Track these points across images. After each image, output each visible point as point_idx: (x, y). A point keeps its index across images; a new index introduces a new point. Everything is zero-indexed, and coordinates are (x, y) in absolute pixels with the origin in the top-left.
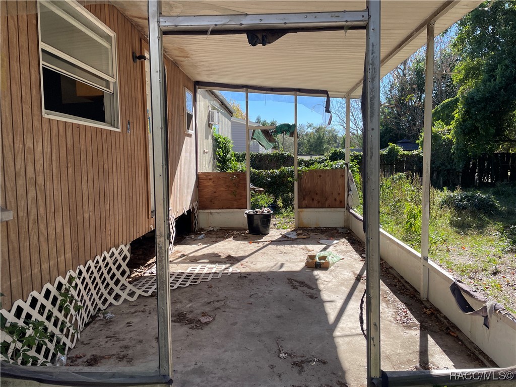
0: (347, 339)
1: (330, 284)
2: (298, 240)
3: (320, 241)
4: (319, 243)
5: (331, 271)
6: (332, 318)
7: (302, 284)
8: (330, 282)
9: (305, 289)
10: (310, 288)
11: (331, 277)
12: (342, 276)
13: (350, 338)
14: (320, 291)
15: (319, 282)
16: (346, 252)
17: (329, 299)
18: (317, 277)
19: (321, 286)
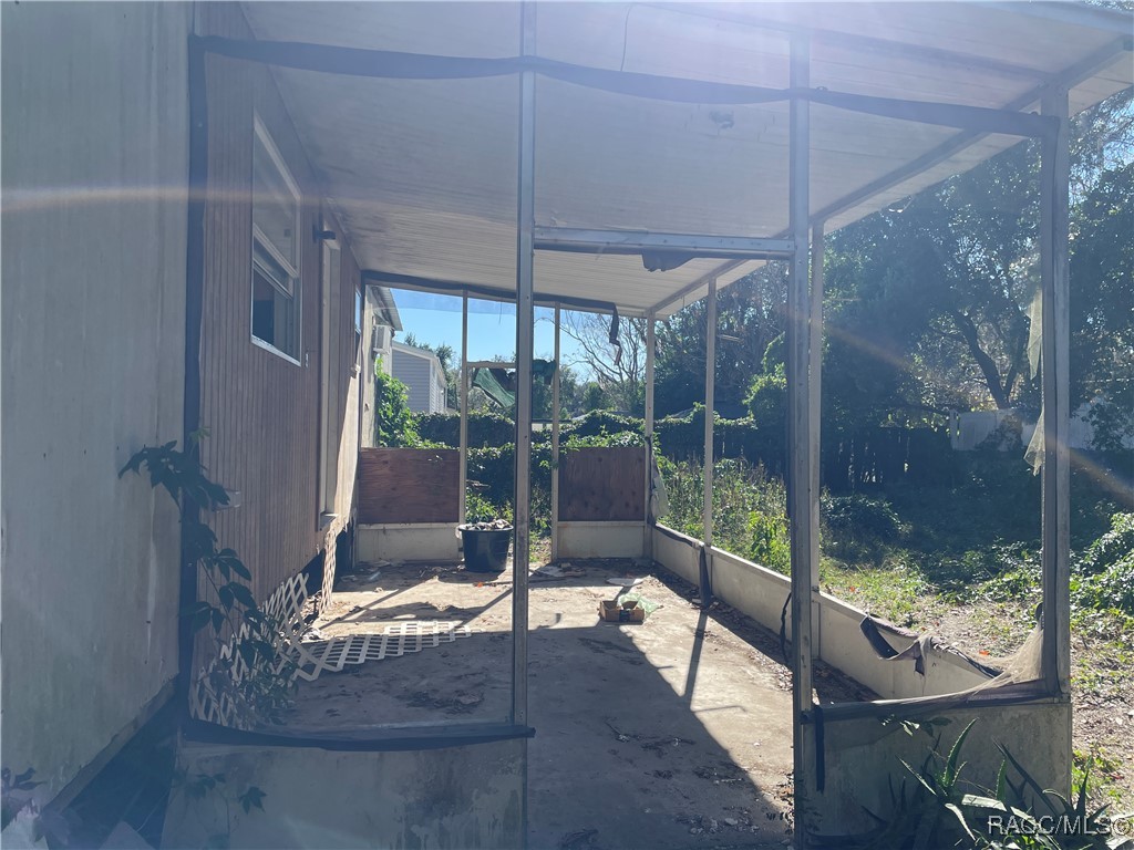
0: (713, 714)
1: (656, 645)
2: (568, 580)
3: (610, 581)
4: (608, 584)
5: (649, 625)
6: (680, 688)
7: (609, 645)
8: (653, 641)
9: (615, 652)
10: (625, 650)
11: (653, 634)
12: (671, 632)
13: (719, 712)
14: (643, 654)
15: (635, 641)
16: (664, 597)
17: (663, 665)
18: (629, 635)
19: (643, 648)
